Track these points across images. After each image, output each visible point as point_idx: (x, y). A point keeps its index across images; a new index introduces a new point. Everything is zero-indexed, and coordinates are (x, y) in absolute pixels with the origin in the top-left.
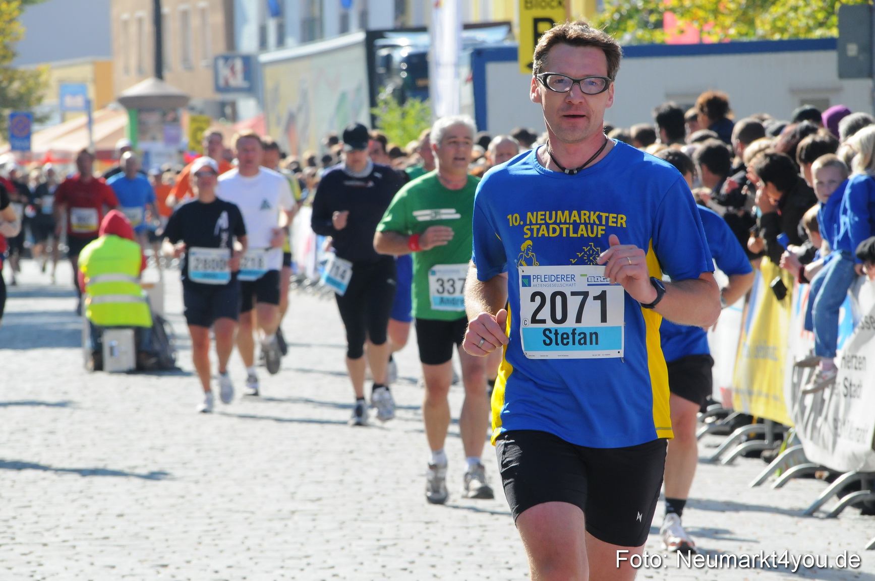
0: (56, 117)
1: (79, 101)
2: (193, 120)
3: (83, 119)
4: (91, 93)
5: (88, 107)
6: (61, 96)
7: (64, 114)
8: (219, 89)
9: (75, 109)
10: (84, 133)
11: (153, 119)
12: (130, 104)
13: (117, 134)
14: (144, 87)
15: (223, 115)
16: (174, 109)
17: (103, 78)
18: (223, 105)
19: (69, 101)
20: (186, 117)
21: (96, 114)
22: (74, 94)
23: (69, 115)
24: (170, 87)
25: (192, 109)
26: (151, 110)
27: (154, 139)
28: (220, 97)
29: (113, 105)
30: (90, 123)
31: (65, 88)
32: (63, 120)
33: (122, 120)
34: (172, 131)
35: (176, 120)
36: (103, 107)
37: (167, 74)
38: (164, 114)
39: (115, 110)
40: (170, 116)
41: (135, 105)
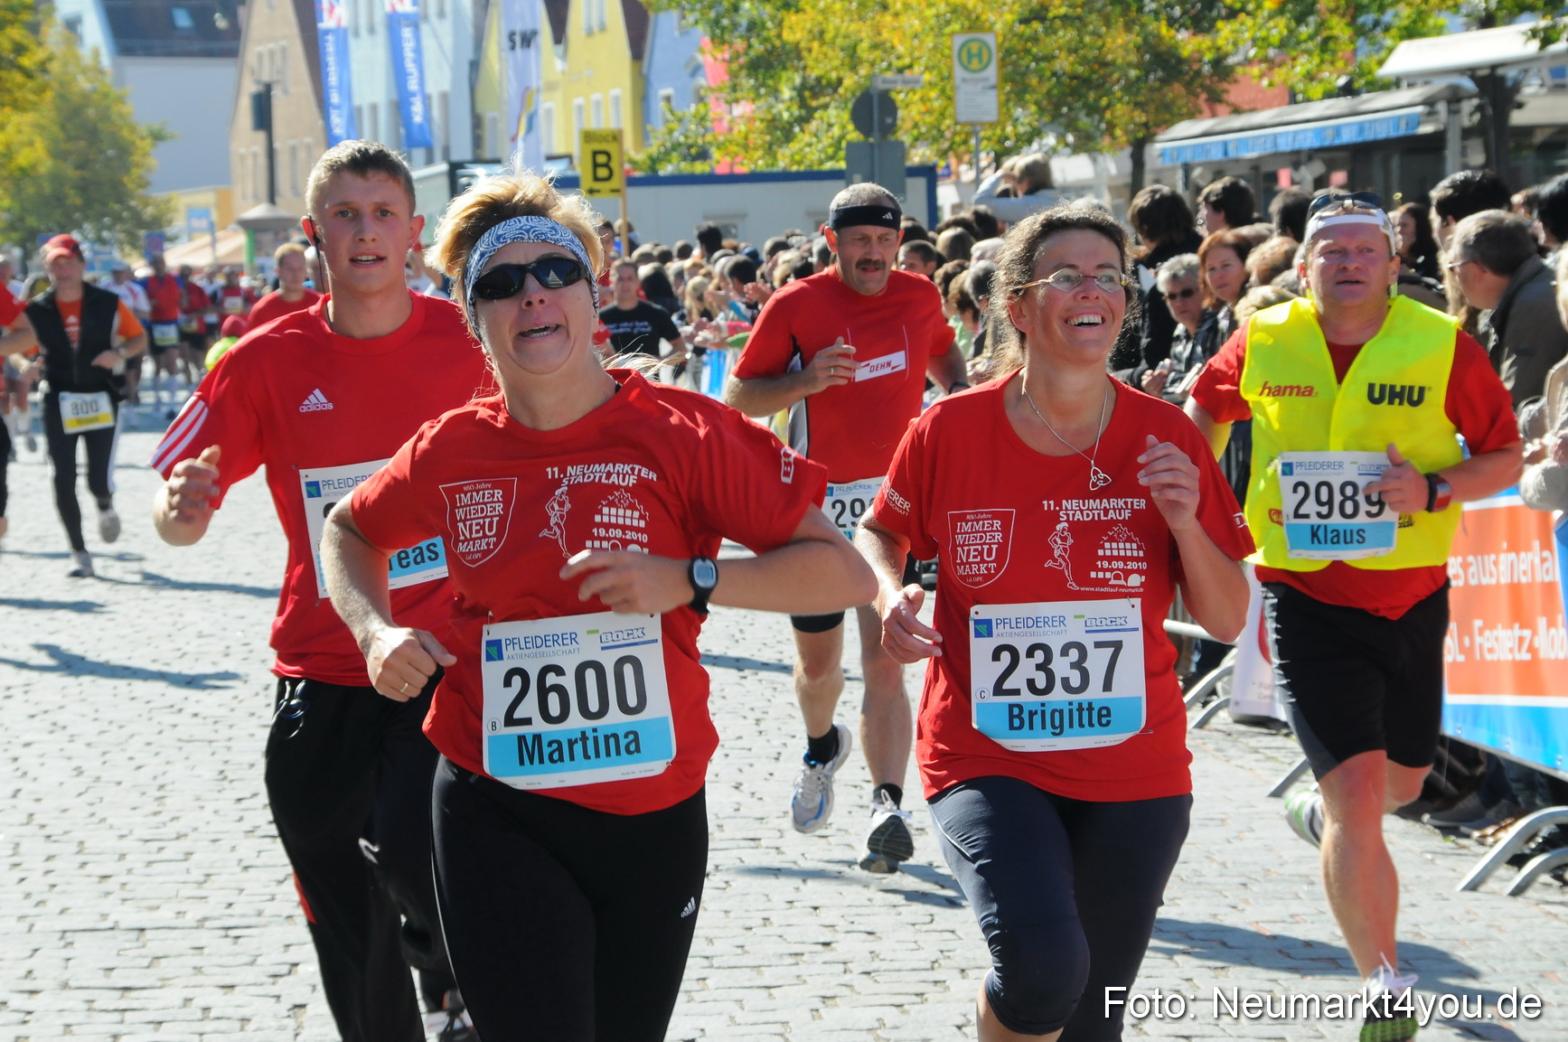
0: (185, 238)
1: (204, 223)
3: (207, 239)
4: (214, 216)
5: (212, 229)
6: (189, 219)
7: (191, 234)
9: (201, 230)
10: (208, 250)
11: (267, 239)
12: (248, 226)
13: (237, 251)
14: (259, 211)
16: (285, 230)
17: (225, 203)
19: (196, 223)
21: (219, 234)
22: (200, 217)
23: (195, 235)
24: (281, 211)
26: (265, 231)
29: (233, 226)
30: (214, 243)
31: (193, 212)
32: (191, 239)
33: (241, 240)
36: (224, 228)
38: (277, 234)
39: (235, 231)
40: (282, 235)
41: (252, 227)
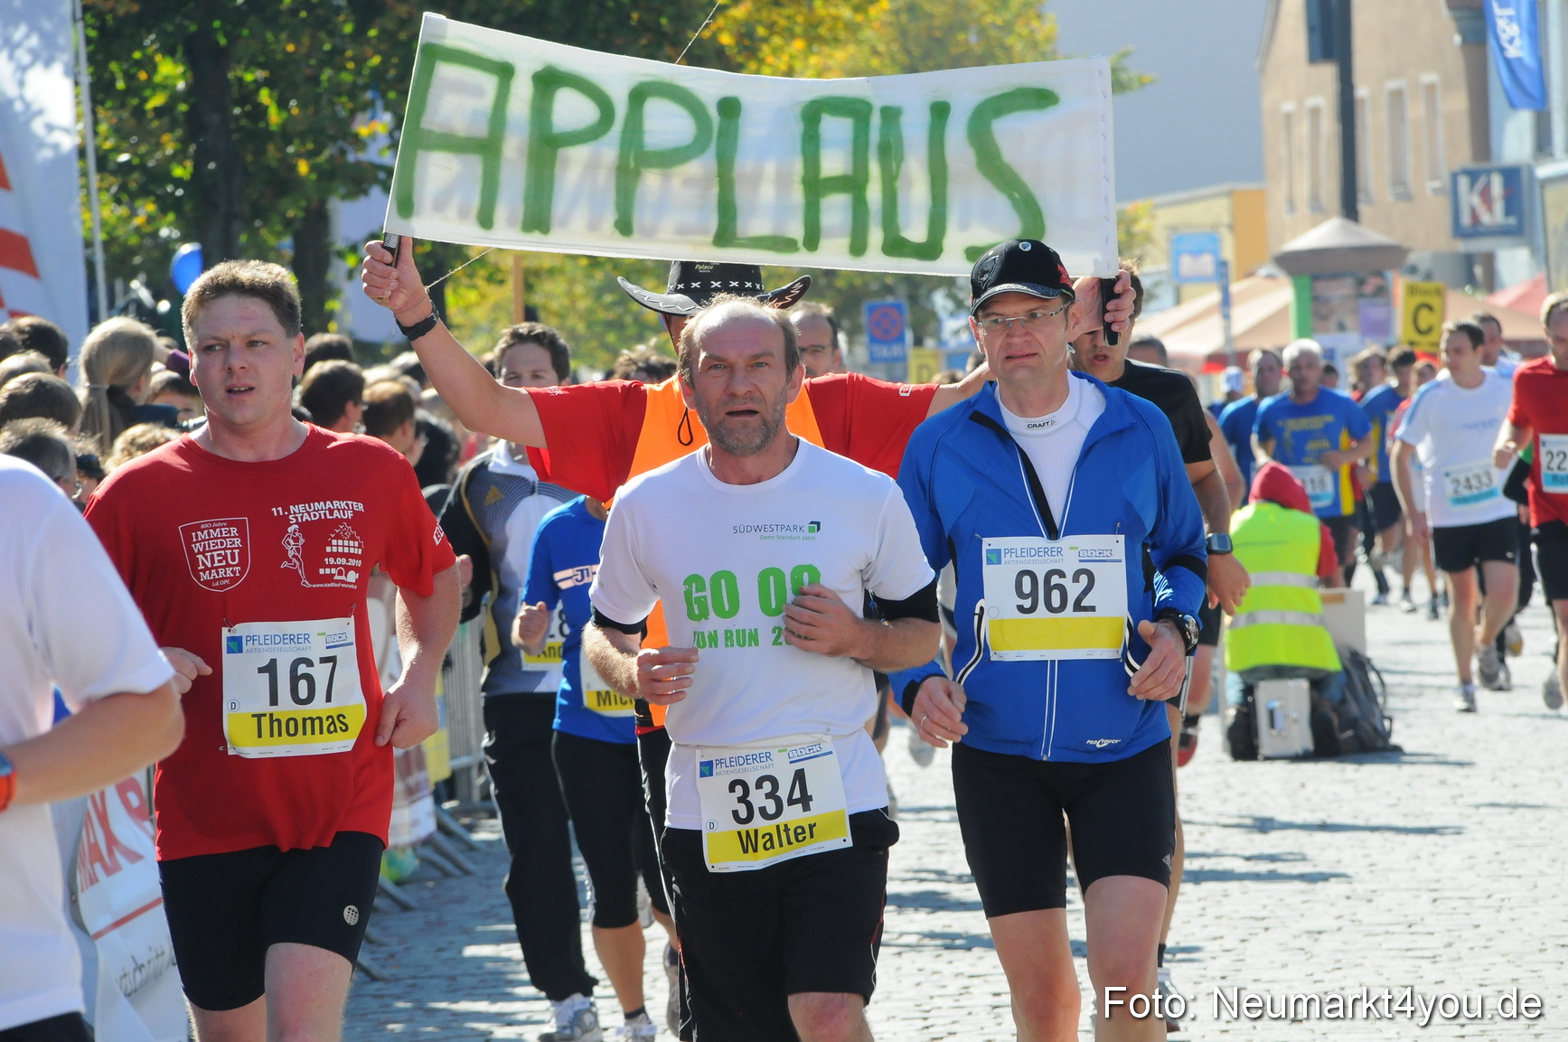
0: (1166, 295)
1: (1207, 264)
2: (1412, 290)
3: (1214, 297)
4: (1228, 252)
5: (1222, 273)
6: (1175, 257)
7: (1179, 290)
8: (1459, 232)
9: (1201, 279)
10: (1216, 321)
11: (1340, 291)
12: (1295, 264)
13: (1276, 319)
14: (1326, 233)
15: (1471, 279)
16: (1379, 274)
17: (1248, 221)
18: (1469, 260)
19: (1187, 264)
20: (1399, 284)
21: (1235, 288)
22: (1196, 253)
23: (1187, 290)
24: (1369, 234)
25: (1413, 270)
26: (1335, 276)
27: (1342, 327)
28: (1462, 246)
29: (1267, 269)
30: (1226, 302)
31: (1181, 241)
32: (1178, 301)
33: (1283, 295)
34: (1376, 313)
35: (1382, 291)
36: (1248, 273)
37: (1363, 208)
38: (1361, 282)
39: (1270, 277)
40: (1373, 283)
41: (1303, 267)
